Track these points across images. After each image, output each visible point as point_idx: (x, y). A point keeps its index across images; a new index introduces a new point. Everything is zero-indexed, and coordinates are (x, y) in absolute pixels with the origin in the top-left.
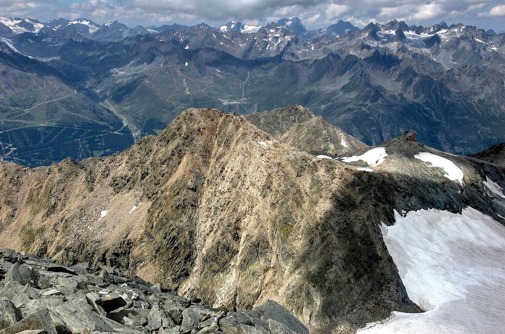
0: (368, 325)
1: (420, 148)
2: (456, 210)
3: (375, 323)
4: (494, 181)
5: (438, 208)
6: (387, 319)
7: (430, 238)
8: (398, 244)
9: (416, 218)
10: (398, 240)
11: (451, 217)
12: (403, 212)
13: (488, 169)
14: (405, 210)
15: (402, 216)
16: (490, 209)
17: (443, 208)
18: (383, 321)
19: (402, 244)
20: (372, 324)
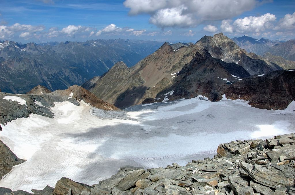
0: (3, 177)
1: (4, 94)
2: (28, 116)
3: (6, 175)
4: (38, 101)
5: (20, 118)
6: (11, 170)
7: (20, 131)
8: (6, 138)
9: (11, 124)
10: (6, 136)
11: (26, 120)
12: (5, 123)
13: (34, 97)
14: (5, 122)
15: (5, 125)
16: (40, 112)
17: (21, 117)
18: (9, 172)
19: (8, 137)
20: (5, 176)
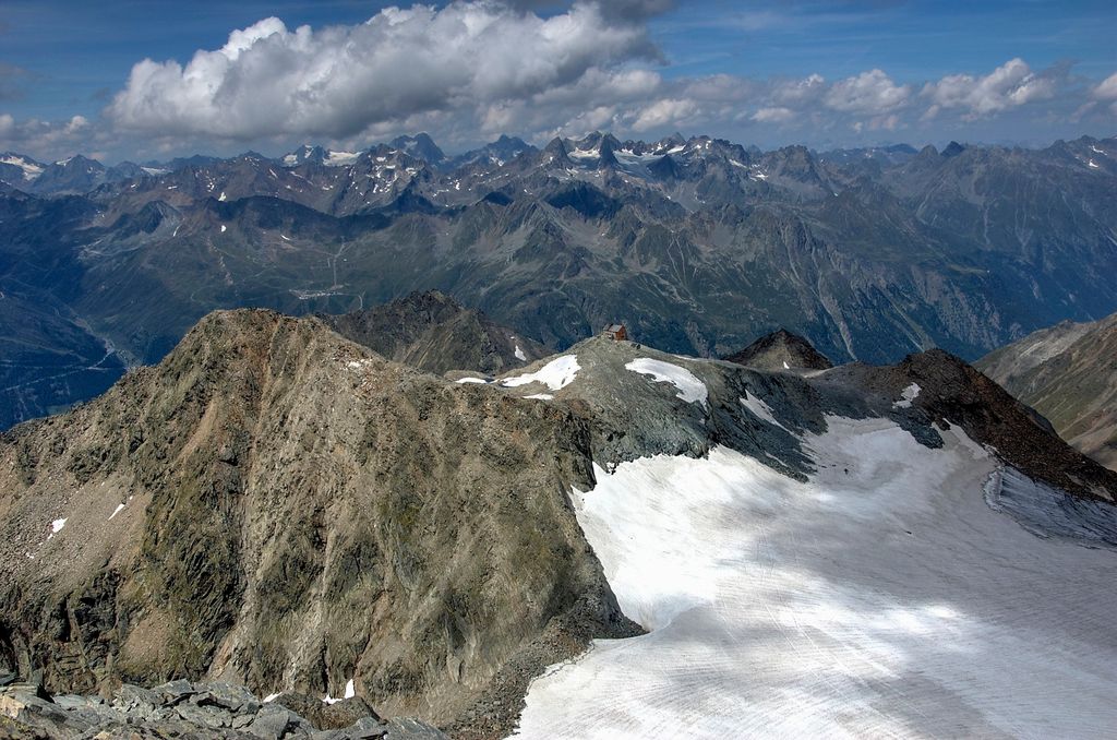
0: (549, 669)
1: (634, 350)
2: (702, 454)
3: (561, 664)
4: (759, 397)
5: (669, 453)
6: (583, 654)
7: (656, 506)
8: (602, 523)
9: (633, 474)
10: (602, 515)
11: (691, 465)
12: (610, 465)
13: (746, 379)
14: (613, 462)
15: (607, 472)
16: (753, 446)
17: (676, 451)
18: (575, 658)
19: (609, 521)
20: (556, 666)
